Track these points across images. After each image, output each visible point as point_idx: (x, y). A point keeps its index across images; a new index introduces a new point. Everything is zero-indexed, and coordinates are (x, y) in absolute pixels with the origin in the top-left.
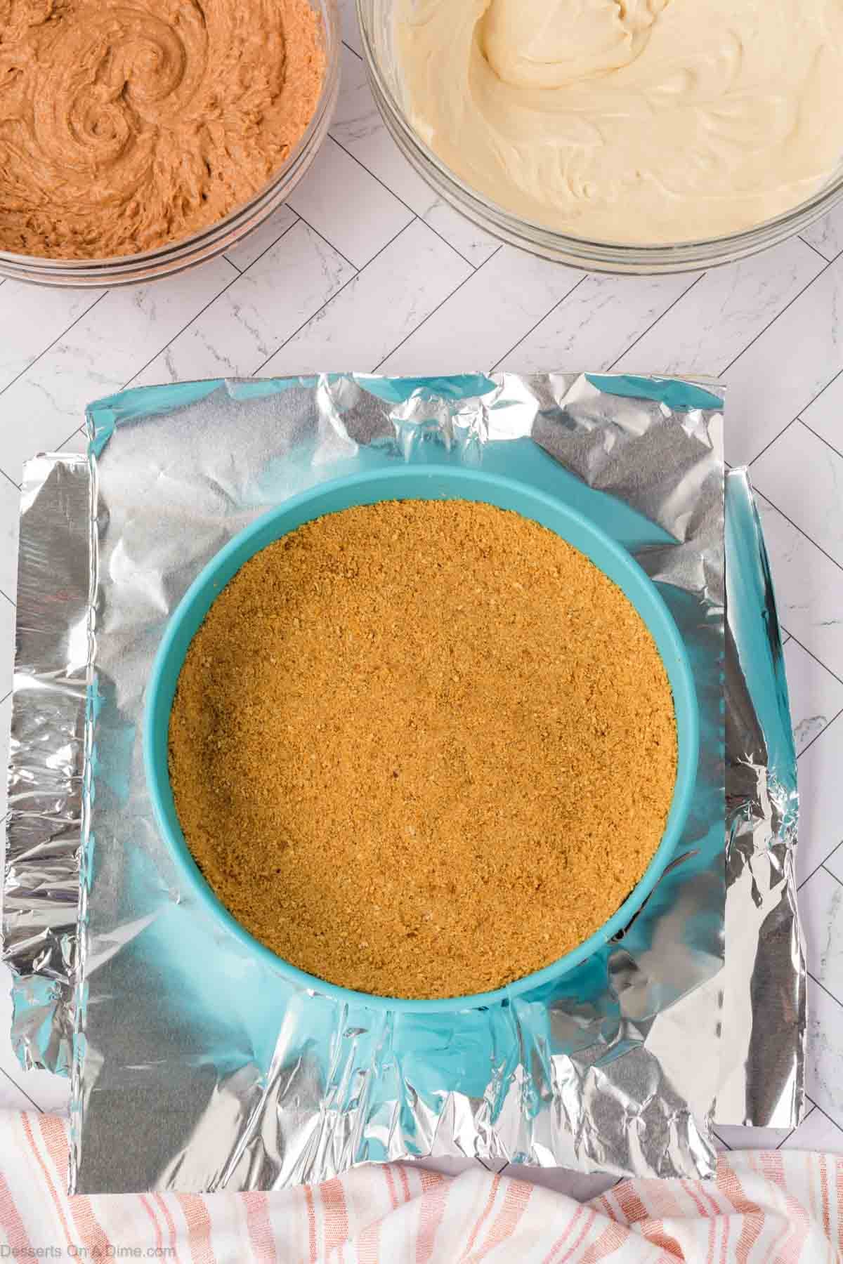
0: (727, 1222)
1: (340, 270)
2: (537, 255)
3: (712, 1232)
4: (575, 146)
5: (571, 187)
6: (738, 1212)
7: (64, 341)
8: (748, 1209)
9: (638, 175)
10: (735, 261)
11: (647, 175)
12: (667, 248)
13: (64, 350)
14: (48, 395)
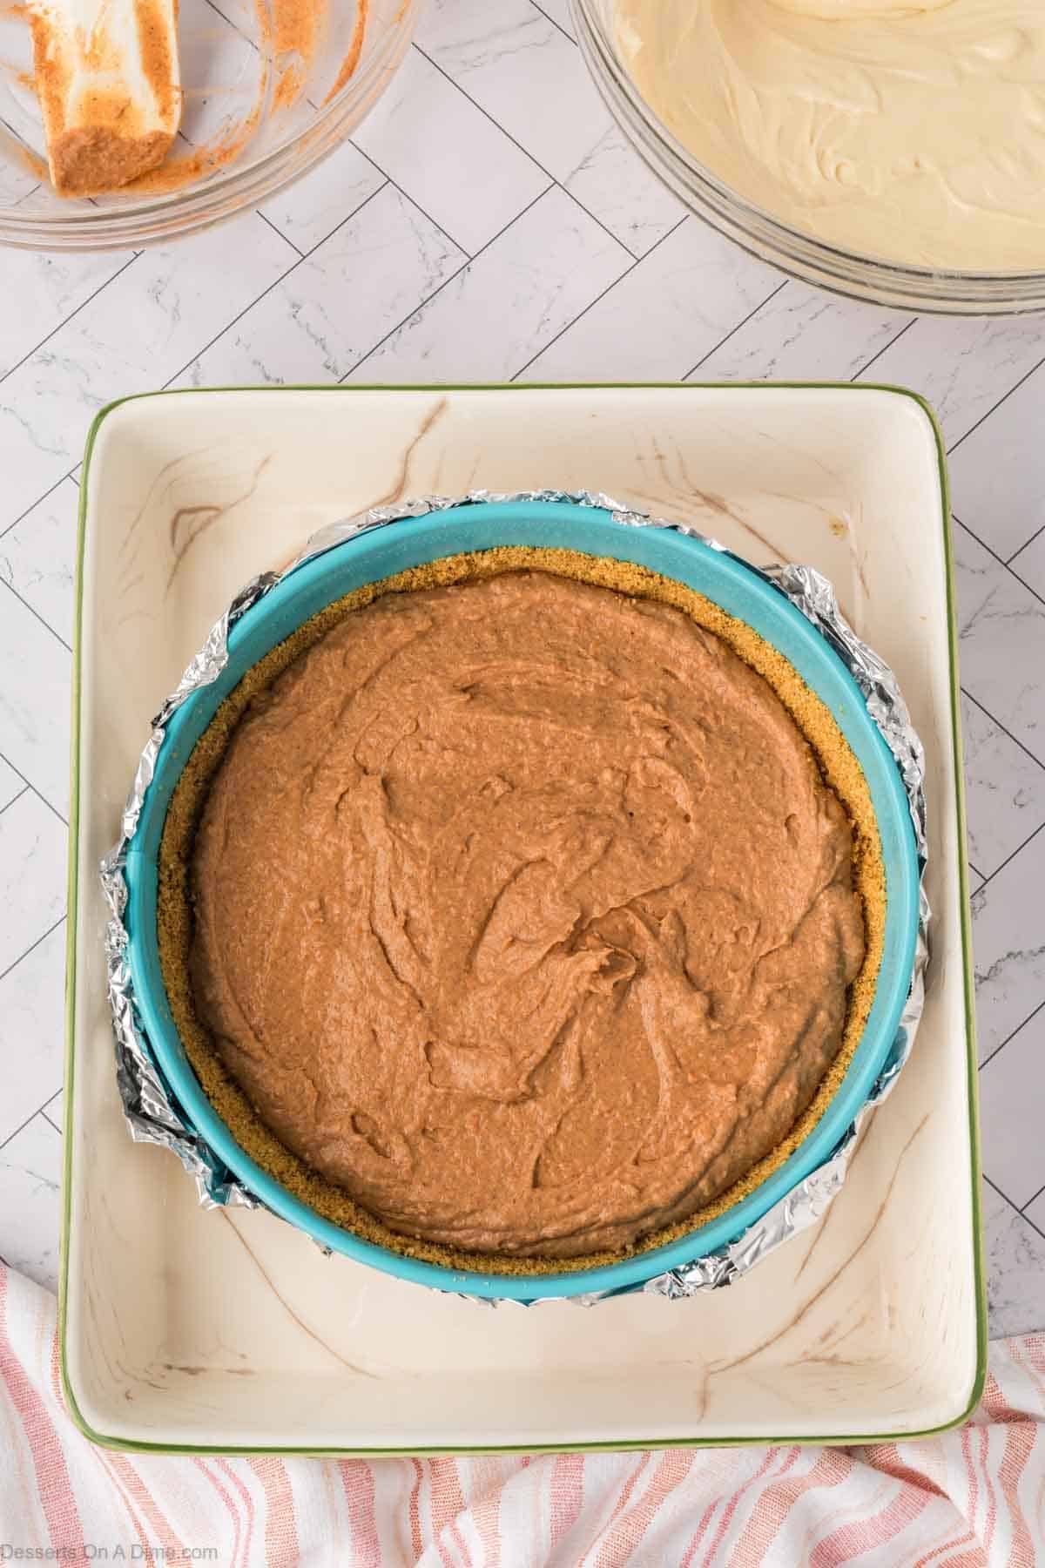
0: (985, 1432)
1: (445, 257)
2: (744, 248)
3: (966, 1446)
4: (838, 105)
5: (820, 158)
6: (997, 1422)
7: (49, 348)
8: (1011, 1418)
9: (917, 164)
10: (1021, 312)
11: (928, 166)
12: (924, 274)
13: (48, 361)
14: (25, 424)
